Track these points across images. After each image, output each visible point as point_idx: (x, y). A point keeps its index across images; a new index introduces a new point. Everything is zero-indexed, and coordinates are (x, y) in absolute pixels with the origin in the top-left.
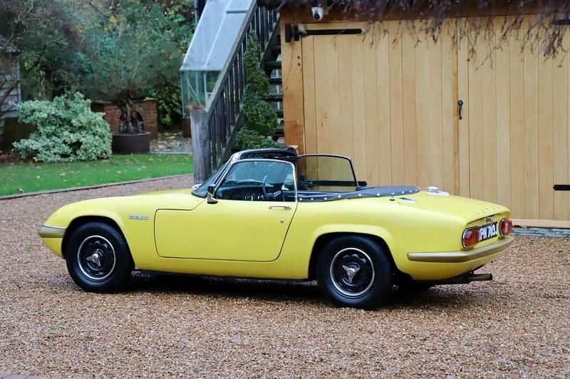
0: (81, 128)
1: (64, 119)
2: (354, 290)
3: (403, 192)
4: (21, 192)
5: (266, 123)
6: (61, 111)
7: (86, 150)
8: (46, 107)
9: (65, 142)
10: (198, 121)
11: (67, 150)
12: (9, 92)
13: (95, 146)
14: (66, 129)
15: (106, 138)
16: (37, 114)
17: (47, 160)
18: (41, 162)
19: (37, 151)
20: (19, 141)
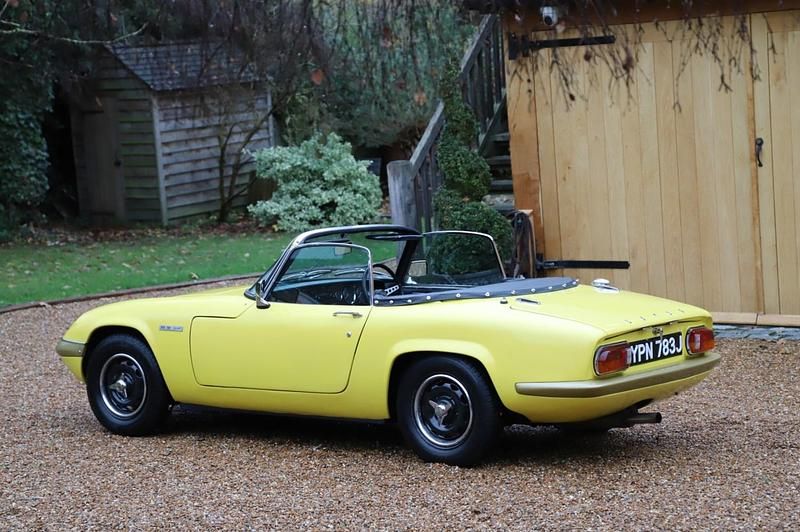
0: (337, 183)
1: (315, 171)
2: (447, 437)
3: (564, 285)
4: (195, 278)
5: (469, 179)
6: (311, 160)
7: (342, 213)
8: (289, 156)
9: (315, 204)
10: (398, 176)
11: (317, 213)
12: (251, 136)
13: (356, 208)
14: (318, 185)
15: (373, 196)
16: (278, 166)
17: (291, 228)
18: (282, 231)
19: (277, 217)
20: (255, 204)
